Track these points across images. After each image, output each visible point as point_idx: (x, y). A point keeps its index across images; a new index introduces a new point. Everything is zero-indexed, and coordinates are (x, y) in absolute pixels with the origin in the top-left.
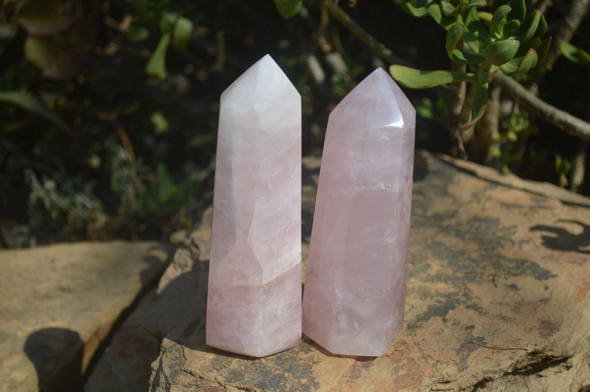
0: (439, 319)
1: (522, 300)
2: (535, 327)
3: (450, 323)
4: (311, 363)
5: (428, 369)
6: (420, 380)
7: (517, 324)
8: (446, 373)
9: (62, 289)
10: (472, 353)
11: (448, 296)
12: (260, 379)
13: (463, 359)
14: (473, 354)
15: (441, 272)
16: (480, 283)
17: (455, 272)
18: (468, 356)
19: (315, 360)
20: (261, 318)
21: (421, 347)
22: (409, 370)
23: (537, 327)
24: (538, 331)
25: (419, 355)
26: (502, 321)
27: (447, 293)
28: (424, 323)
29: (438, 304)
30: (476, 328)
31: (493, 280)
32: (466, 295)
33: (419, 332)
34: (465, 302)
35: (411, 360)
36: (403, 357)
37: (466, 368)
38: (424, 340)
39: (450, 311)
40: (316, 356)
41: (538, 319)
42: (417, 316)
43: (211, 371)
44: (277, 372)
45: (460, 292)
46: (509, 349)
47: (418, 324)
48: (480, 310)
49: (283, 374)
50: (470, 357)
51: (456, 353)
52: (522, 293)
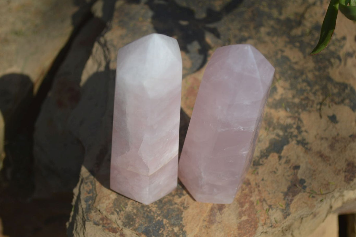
0: (276, 155)
1: (338, 135)
2: (342, 169)
3: (283, 160)
4: (182, 208)
5: (262, 217)
6: (256, 227)
7: (330, 165)
8: (275, 218)
9: (17, 33)
10: (295, 197)
11: (285, 128)
12: (146, 225)
13: (288, 205)
14: (296, 199)
15: (284, 96)
16: (310, 112)
17: (294, 97)
18: (292, 200)
19: (185, 205)
20: (147, 189)
21: (260, 188)
22: (249, 216)
23: (344, 169)
24: (343, 174)
25: (258, 198)
26: (320, 159)
27: (285, 124)
28: (265, 161)
29: (277, 138)
30: (301, 168)
31: (320, 109)
32: (298, 128)
33: (260, 170)
34: (296, 136)
35: (252, 203)
36: (247, 200)
37: (289, 215)
38: (263, 180)
39: (285, 147)
40: (186, 199)
41: (346, 160)
42: (261, 152)
43: (113, 213)
44: (159, 218)
45: (294, 123)
46: (321, 194)
47: (261, 162)
48: (306, 146)
49: (162, 221)
50: (293, 202)
51: (283, 197)
52: (338, 126)
